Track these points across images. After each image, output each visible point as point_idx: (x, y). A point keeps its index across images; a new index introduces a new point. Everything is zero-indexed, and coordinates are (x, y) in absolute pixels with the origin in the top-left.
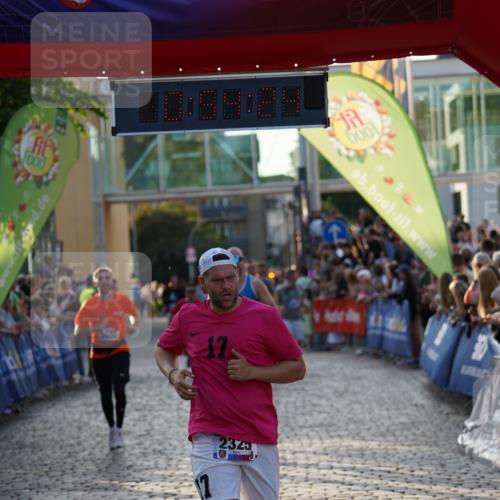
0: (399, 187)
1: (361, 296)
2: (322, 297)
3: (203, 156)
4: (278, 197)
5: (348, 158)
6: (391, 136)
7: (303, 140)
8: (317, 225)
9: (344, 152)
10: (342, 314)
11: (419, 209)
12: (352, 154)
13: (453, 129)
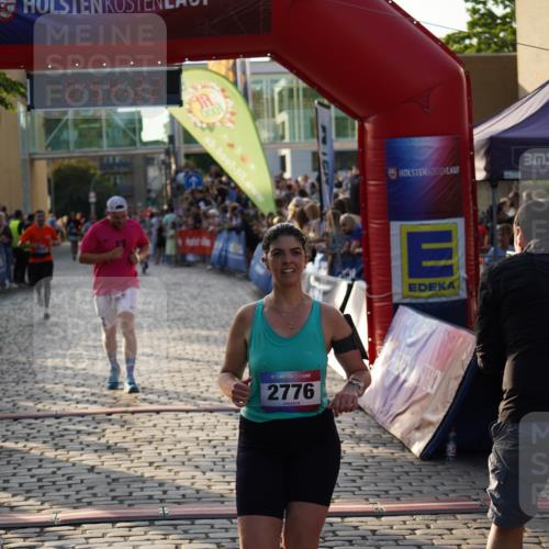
0: (238, 151)
1: (211, 228)
2: (184, 228)
3: (101, 127)
4: (156, 156)
5: (203, 129)
6: (233, 114)
7: (172, 118)
8: (181, 176)
9: (199, 124)
10: (198, 240)
11: (252, 167)
12: (205, 126)
13: (281, 111)
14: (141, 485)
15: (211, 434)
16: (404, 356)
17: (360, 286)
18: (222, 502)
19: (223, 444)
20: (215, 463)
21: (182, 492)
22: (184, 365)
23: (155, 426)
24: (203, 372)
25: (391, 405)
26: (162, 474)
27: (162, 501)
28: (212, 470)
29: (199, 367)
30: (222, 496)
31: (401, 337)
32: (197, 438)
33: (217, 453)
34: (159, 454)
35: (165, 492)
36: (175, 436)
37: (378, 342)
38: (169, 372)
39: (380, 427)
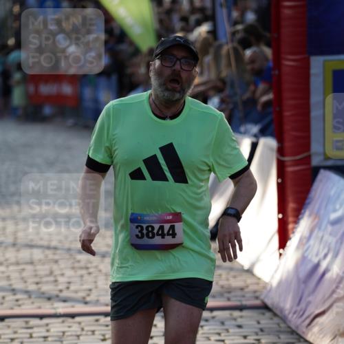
16: (326, 237)
17: (268, 144)
22: (37, 254)
24: (62, 264)
25: (309, 303)
29: (56, 257)
31: (322, 212)
37: (291, 219)
38: (17, 264)
39: (293, 332)
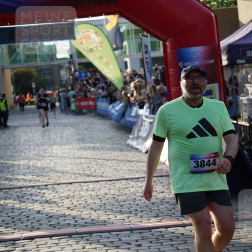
0: (104, 60)
1: (93, 96)
2: (79, 97)
4: (64, 65)
5: (87, 51)
6: (101, 43)
8: (77, 73)
10: (87, 102)
11: (111, 67)
14: (64, 218)
15: (98, 192)
18: (105, 225)
19: (104, 197)
20: (100, 206)
21: (85, 221)
22: (83, 161)
23: (70, 190)
24: (92, 164)
26: (74, 213)
27: (75, 225)
28: (99, 210)
29: (90, 161)
30: (105, 222)
32: (91, 195)
33: (101, 201)
34: (73, 203)
35: (76, 221)
36: (80, 194)
38: (76, 164)
